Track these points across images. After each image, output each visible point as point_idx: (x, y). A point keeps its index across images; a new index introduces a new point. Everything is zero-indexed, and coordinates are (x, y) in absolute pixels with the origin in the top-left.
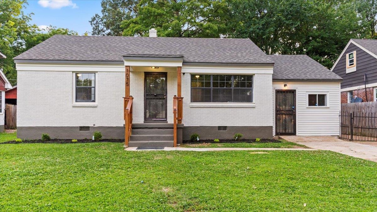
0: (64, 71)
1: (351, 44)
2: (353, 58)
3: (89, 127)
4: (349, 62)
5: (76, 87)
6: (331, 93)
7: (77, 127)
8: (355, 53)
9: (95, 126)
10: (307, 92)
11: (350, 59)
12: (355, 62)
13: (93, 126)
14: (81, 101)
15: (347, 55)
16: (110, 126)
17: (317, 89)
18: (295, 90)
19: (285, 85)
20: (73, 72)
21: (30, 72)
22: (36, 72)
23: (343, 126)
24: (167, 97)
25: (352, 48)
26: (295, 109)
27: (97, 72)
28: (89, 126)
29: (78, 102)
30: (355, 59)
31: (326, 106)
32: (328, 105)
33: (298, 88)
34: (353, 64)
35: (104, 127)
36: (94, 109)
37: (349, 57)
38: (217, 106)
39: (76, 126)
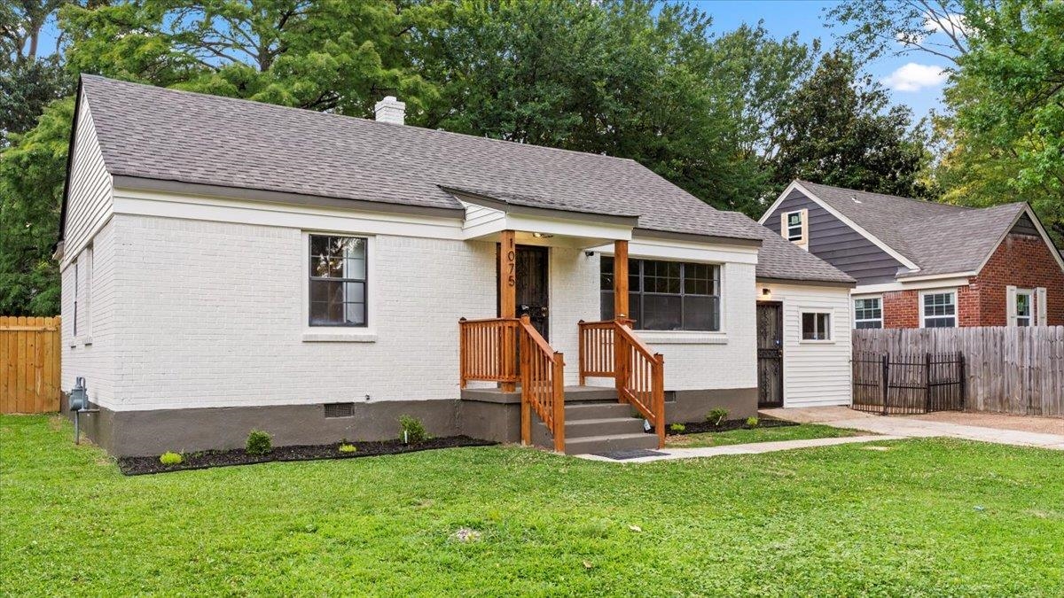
0: (277, 227)
1: (795, 191)
2: (800, 223)
3: (352, 404)
4: (788, 232)
5: (310, 279)
6: (838, 310)
7: (318, 406)
8: (804, 214)
9: (369, 402)
10: (801, 307)
11: (790, 225)
12: (805, 234)
13: (363, 400)
14: (329, 323)
15: (785, 216)
16: (410, 399)
17: (815, 301)
18: (781, 303)
19: (765, 291)
20: (303, 230)
21: (160, 220)
22: (184, 223)
23: (857, 383)
24: (547, 316)
25: (797, 203)
26: (781, 346)
27: (374, 235)
28: (354, 400)
29: (317, 326)
30: (805, 227)
31: (829, 338)
32: (833, 339)
33: (787, 298)
34: (800, 238)
35: (394, 402)
36: (368, 347)
37: (790, 220)
38: (658, 339)
39: (315, 403)
